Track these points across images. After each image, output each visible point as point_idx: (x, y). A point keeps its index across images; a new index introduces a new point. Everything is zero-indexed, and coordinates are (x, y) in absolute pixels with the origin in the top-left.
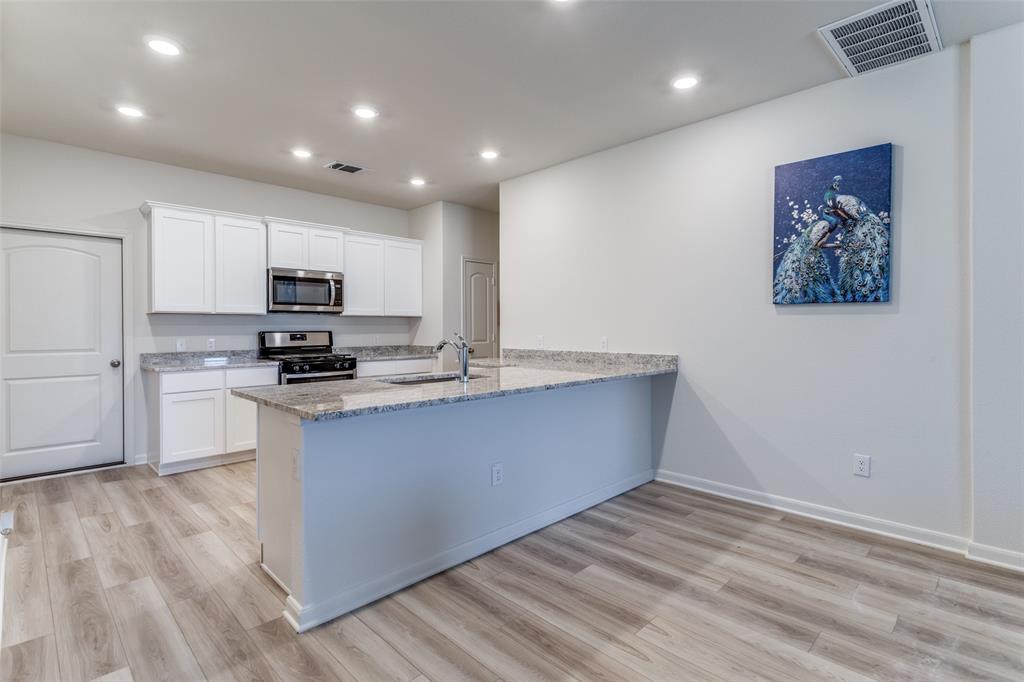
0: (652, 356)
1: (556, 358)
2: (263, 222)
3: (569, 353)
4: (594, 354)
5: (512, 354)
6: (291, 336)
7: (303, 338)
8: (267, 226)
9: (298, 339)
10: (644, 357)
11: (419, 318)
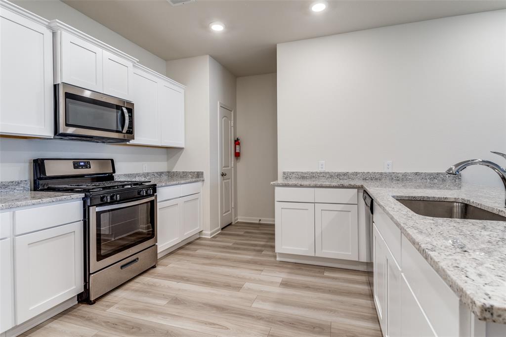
0: (438, 174)
1: (341, 178)
2: (49, 27)
3: (356, 174)
4: (381, 174)
5: (294, 176)
6: (74, 164)
7: (87, 165)
8: (54, 34)
9: (82, 167)
10: (431, 174)
11: (180, 149)
